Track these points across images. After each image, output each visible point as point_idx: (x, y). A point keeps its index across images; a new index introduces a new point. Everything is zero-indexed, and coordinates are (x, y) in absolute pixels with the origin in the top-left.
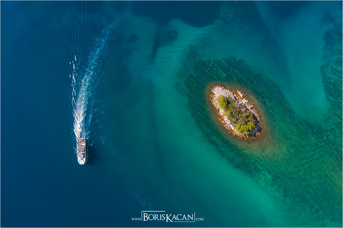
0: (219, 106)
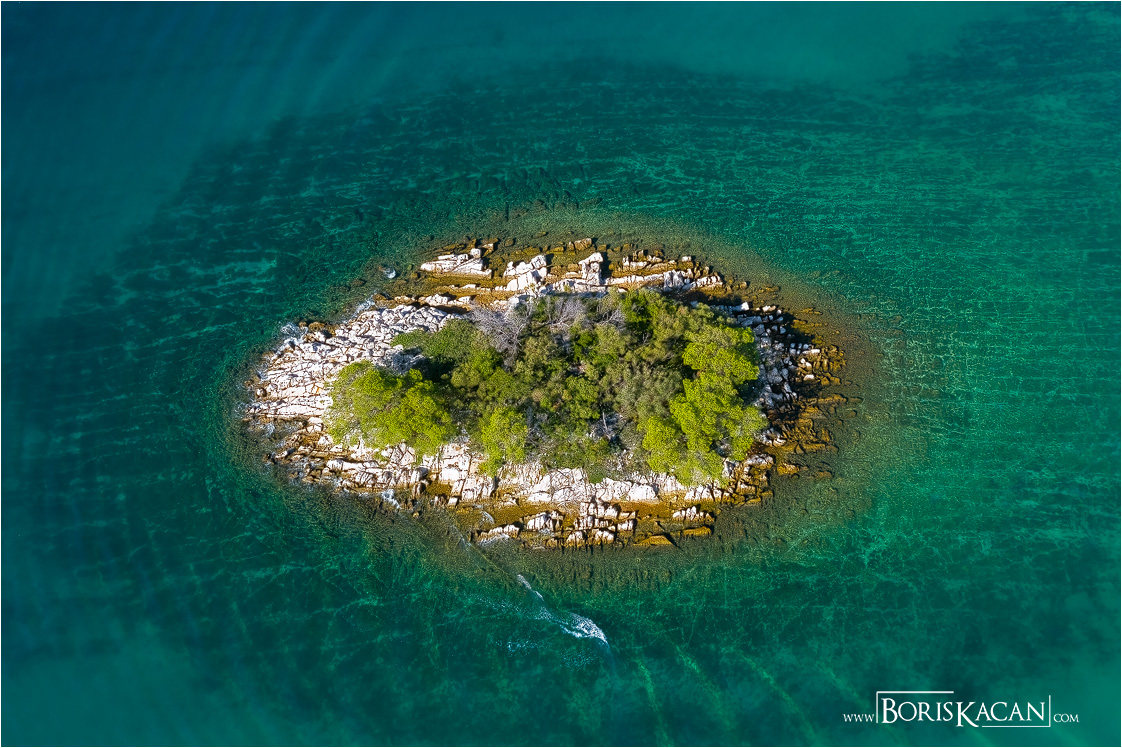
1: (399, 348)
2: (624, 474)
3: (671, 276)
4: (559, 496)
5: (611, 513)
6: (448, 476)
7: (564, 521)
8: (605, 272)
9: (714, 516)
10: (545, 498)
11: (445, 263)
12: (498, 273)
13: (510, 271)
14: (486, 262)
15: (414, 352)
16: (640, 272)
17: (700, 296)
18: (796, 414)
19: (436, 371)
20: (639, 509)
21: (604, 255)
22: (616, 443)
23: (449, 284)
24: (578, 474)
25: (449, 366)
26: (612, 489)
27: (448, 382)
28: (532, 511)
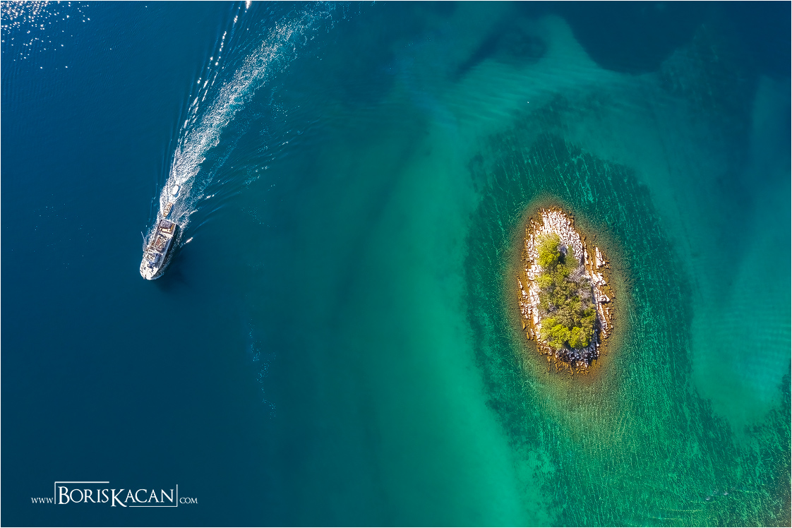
0: (535, 255)
1: (567, 247)
2: (541, 315)
3: (604, 322)
4: (532, 298)
5: (529, 312)
6: (533, 267)
7: (525, 300)
8: (603, 303)
9: (532, 340)
10: (531, 294)
11: (598, 254)
12: (599, 270)
13: (599, 274)
14: (602, 266)
15: (567, 252)
16: (605, 313)
17: (599, 332)
18: (565, 361)
19: (561, 259)
20: (532, 319)
21: (609, 302)
22: (549, 311)
23: (592, 256)
24: (539, 302)
25: (564, 263)
26: (536, 312)
27: (558, 264)
28: (527, 291)
